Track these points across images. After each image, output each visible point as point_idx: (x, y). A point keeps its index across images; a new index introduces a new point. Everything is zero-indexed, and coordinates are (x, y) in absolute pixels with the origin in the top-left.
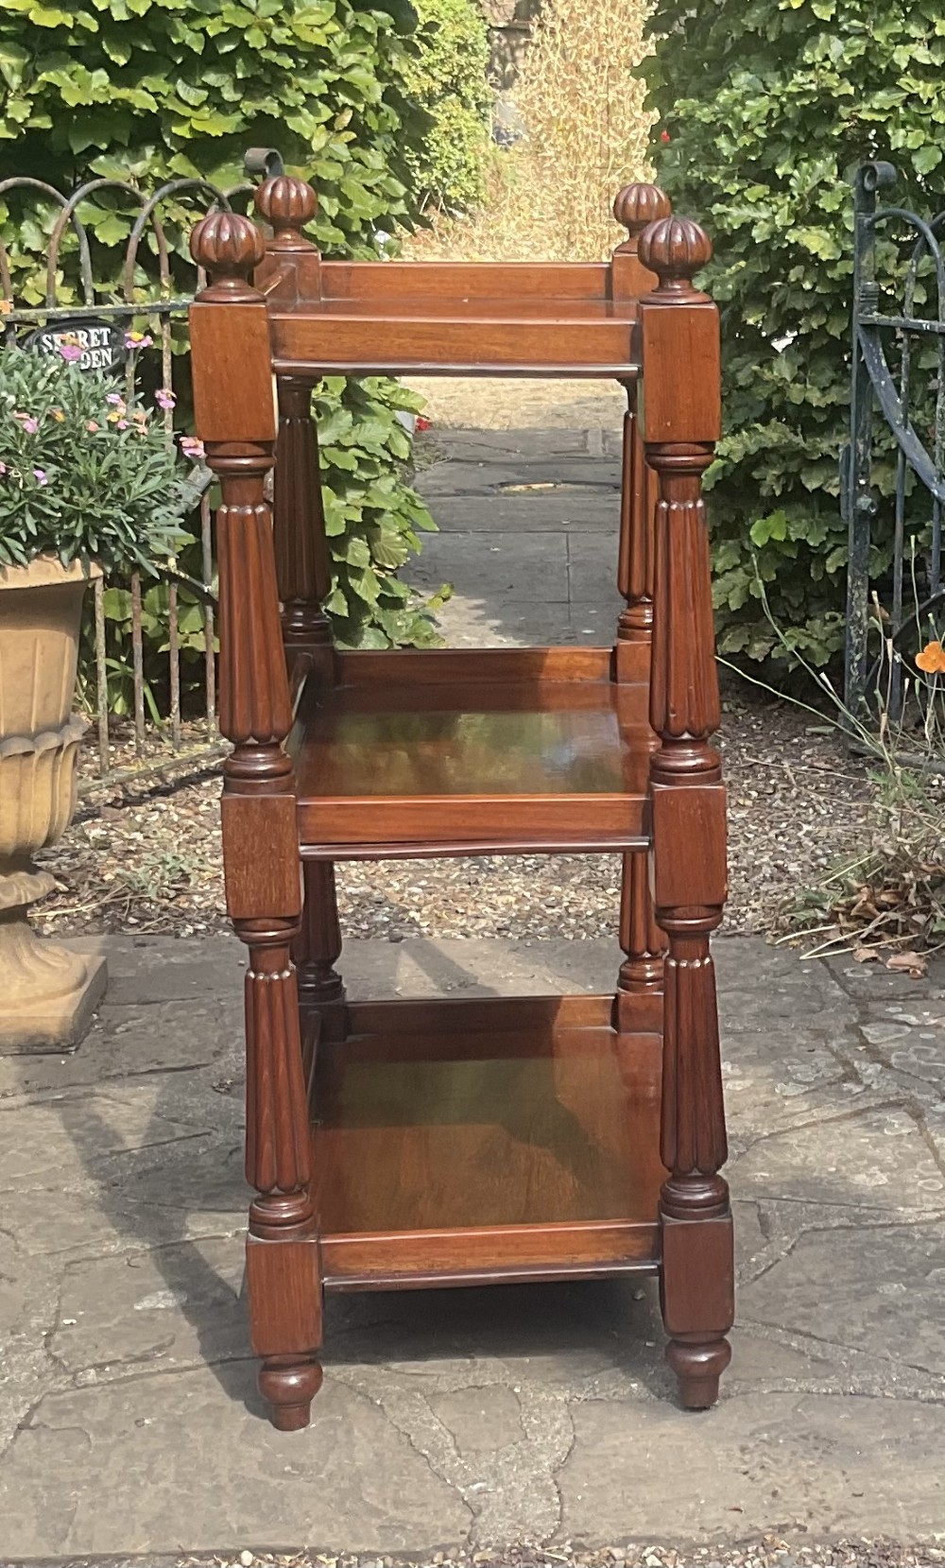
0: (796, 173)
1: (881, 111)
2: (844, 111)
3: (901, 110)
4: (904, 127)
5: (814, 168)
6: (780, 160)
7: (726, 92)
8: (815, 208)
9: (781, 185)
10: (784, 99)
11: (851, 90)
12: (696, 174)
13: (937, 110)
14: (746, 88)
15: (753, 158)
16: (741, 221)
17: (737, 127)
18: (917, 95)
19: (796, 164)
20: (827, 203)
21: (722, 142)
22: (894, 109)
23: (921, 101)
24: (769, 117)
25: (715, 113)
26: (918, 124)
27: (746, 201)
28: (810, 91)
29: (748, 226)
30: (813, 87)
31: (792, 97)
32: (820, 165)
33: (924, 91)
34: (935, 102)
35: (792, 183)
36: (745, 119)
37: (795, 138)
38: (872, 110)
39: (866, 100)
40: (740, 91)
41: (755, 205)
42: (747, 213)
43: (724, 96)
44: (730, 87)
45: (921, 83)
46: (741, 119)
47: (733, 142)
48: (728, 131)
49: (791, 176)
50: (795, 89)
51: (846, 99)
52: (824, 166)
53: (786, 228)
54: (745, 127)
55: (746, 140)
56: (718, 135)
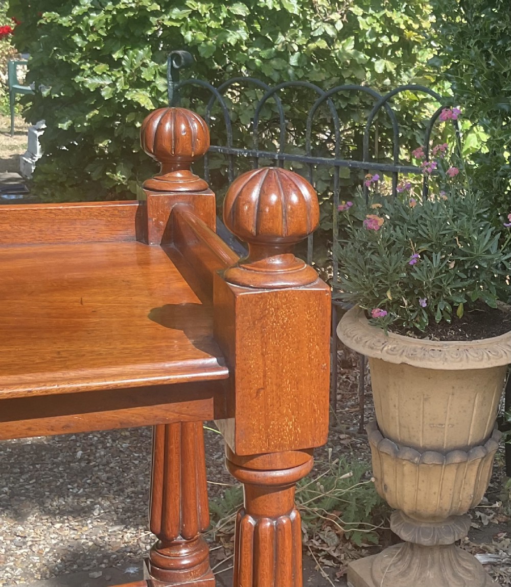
0: (126, 57)
1: (177, 20)
2: (153, 20)
3: (189, 20)
4: (191, 30)
5: (137, 54)
6: (114, 49)
7: (77, 8)
8: (139, 78)
9: (117, 64)
10: (115, 13)
11: (159, 8)
12: (60, 58)
13: (209, 21)
14: (89, 5)
15: (98, 48)
16: (95, 86)
17: (86, 29)
18: (198, 11)
19: (125, 52)
20: (146, 75)
21: (77, 39)
22: (184, 19)
23: (200, 14)
24: (107, 24)
25: (71, 21)
26: (200, 29)
27: (95, 74)
28: (131, 7)
29: (99, 89)
30: (133, 5)
31: (120, 11)
32: (141, 52)
33: (202, 9)
34: (208, 15)
35: (124, 63)
36: (91, 25)
37: (123, 37)
38: (171, 19)
39: (166, 13)
40: (86, 8)
41: (101, 76)
42: (97, 81)
43: (76, 11)
44: (80, 5)
45: (199, 4)
46: (88, 25)
47: (84, 39)
48: (80, 32)
49: (123, 59)
50: (123, 7)
51: (155, 14)
52: (143, 53)
53: (124, 91)
54: (90, 30)
55: (92, 37)
56: (73, 34)
